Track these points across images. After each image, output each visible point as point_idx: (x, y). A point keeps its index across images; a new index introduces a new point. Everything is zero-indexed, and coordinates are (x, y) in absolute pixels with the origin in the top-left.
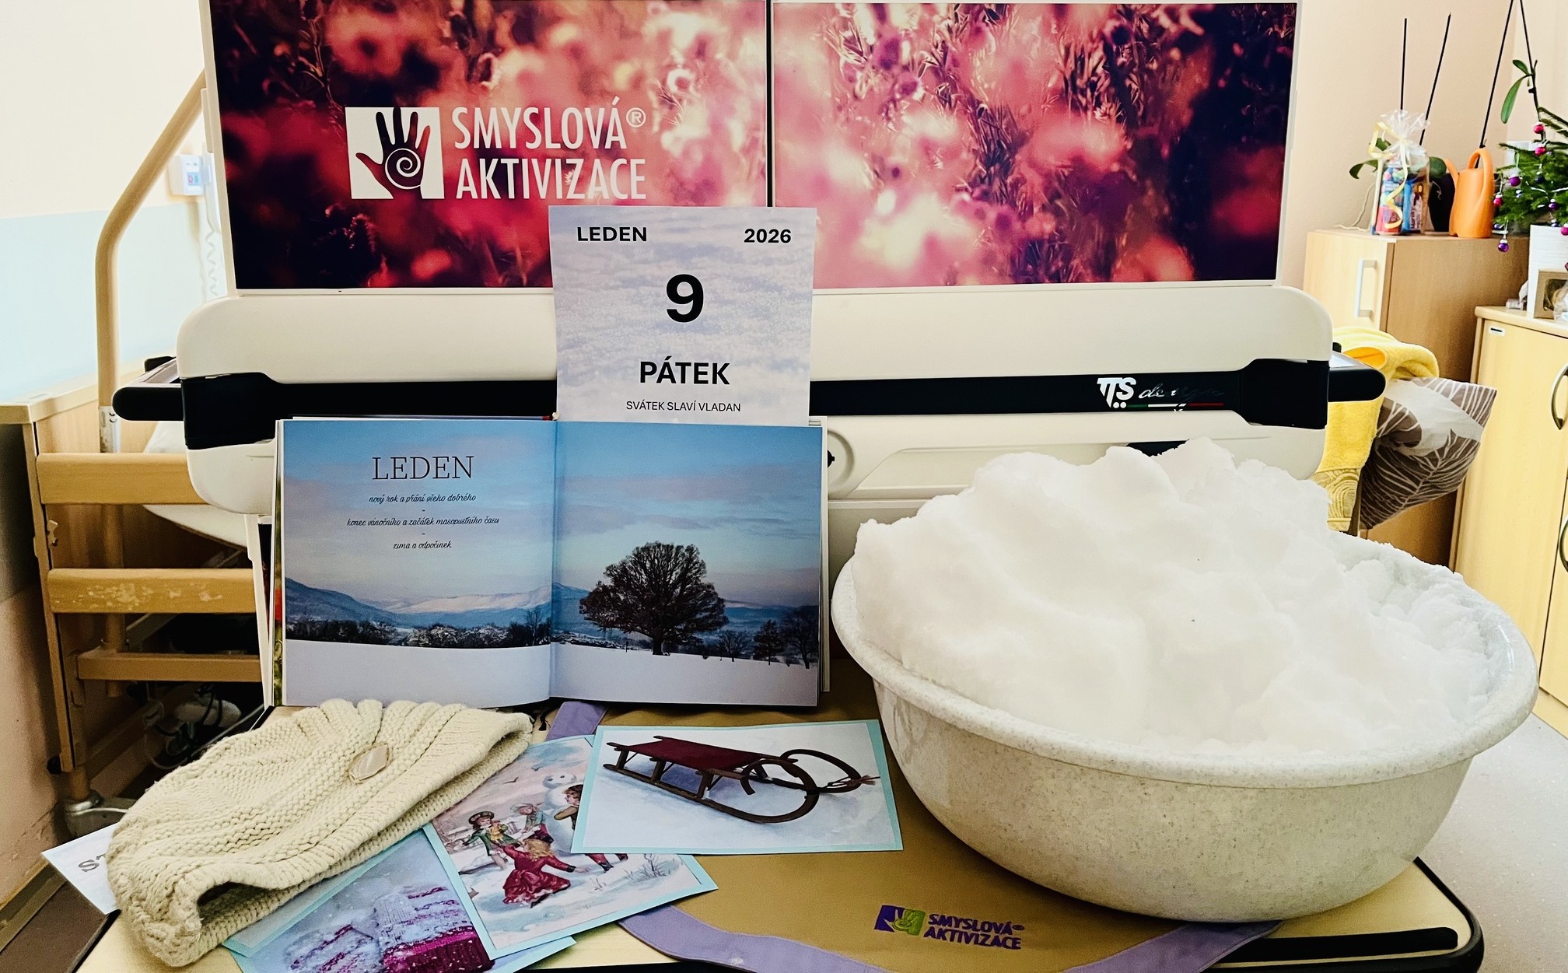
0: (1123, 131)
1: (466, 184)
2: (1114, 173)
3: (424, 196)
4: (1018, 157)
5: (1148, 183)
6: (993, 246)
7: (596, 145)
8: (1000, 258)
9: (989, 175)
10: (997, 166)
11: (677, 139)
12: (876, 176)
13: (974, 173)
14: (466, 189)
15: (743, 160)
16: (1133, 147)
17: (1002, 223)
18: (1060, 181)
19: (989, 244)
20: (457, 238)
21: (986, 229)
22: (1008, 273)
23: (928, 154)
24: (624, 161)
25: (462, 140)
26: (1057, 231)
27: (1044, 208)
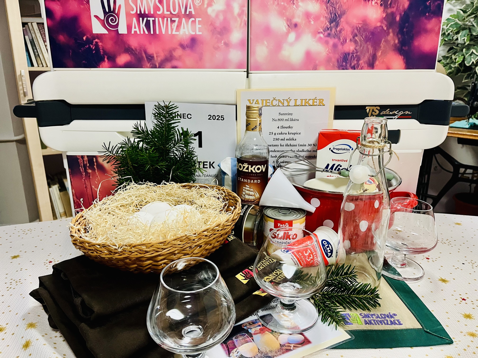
0: (382, 10)
1: (135, 28)
2: (378, 27)
3: (120, 32)
4: (342, 20)
5: (391, 30)
6: (331, 55)
7: (183, 13)
8: (334, 60)
9: (331, 27)
10: (334, 23)
11: (213, 10)
12: (288, 27)
13: (325, 26)
14: (135, 30)
15: (238, 19)
16: (386, 16)
17: (335, 46)
18: (357, 30)
19: (330, 54)
20: (132, 49)
21: (329, 48)
22: (336, 65)
23: (308, 18)
24: (193, 19)
25: (133, 10)
26: (355, 50)
27: (351, 40)
